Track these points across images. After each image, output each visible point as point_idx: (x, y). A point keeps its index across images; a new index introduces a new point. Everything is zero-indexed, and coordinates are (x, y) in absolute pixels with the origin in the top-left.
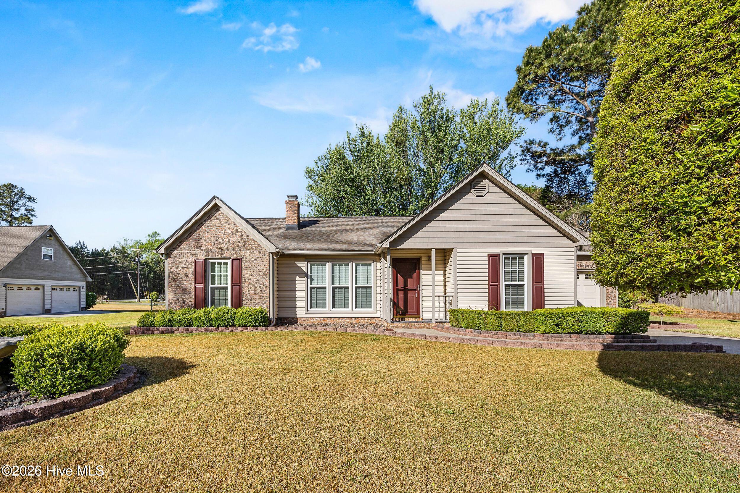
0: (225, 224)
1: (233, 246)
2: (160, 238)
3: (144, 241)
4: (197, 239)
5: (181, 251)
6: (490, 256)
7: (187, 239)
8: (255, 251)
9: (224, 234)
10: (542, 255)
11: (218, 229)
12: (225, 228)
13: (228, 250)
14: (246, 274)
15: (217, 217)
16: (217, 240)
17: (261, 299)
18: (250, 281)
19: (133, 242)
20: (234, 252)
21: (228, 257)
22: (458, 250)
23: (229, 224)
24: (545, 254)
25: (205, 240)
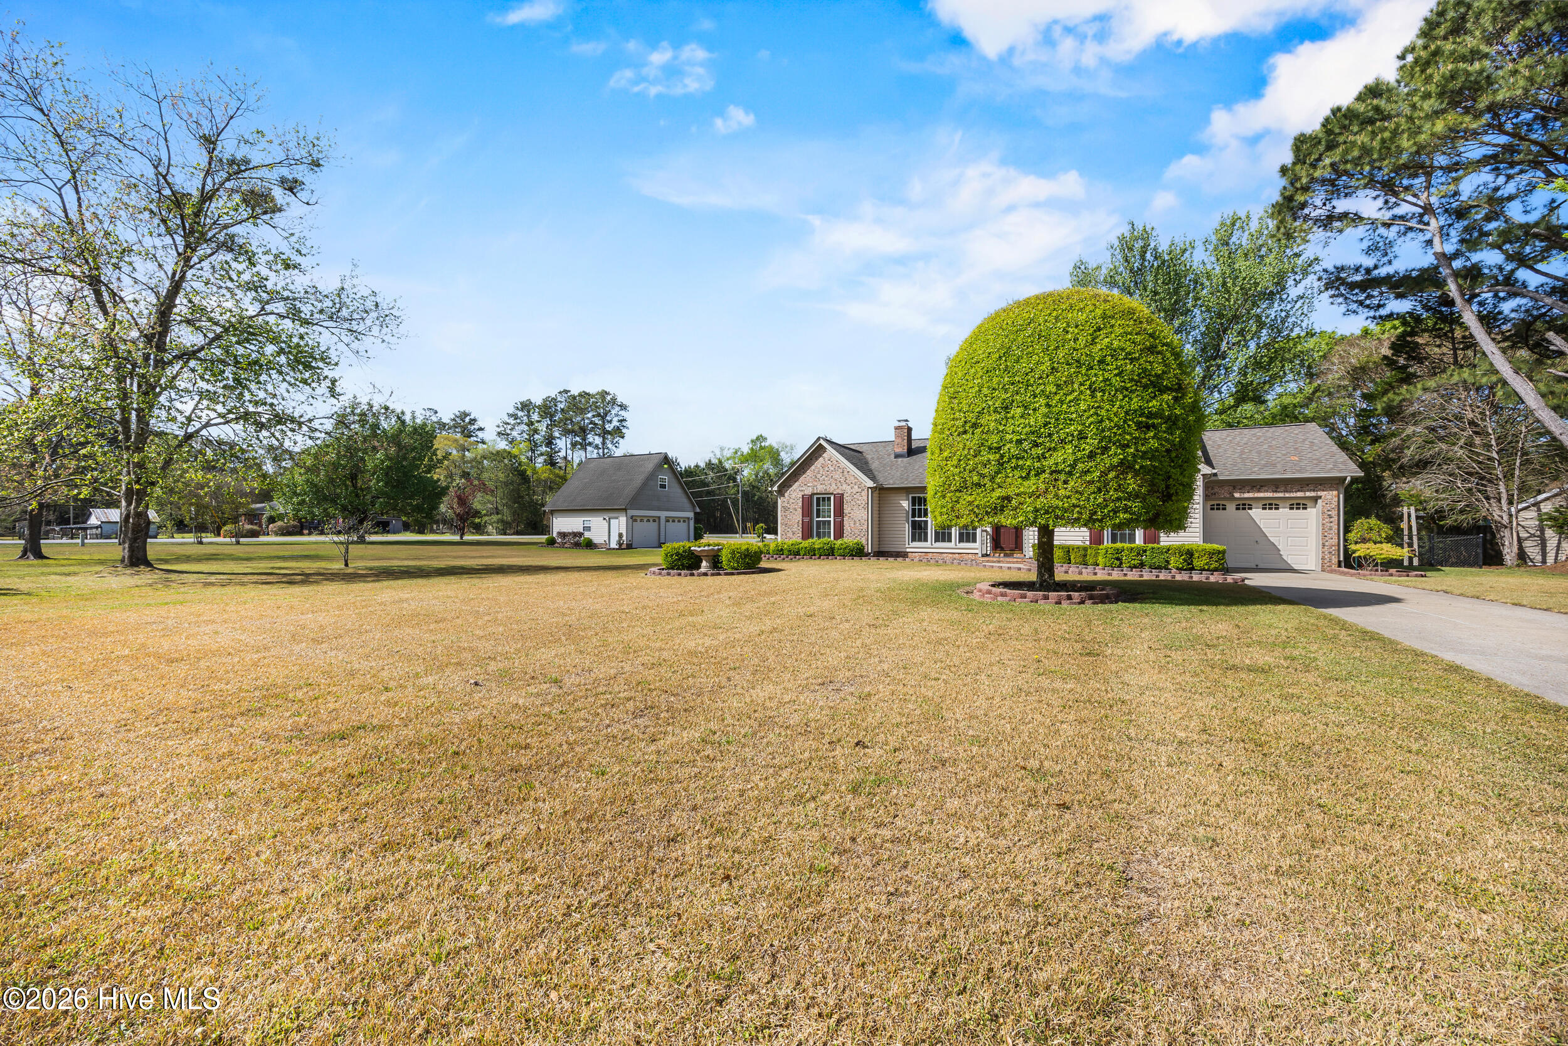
0: (829, 461)
1: (835, 482)
2: (767, 444)
3: (746, 449)
8: (855, 486)
9: (828, 471)
11: (823, 466)
12: (829, 465)
13: (831, 486)
14: (847, 509)
16: (821, 477)
17: (861, 532)
18: (850, 515)
19: (732, 451)
20: (836, 488)
21: (831, 492)
23: (832, 462)
25: (811, 477)
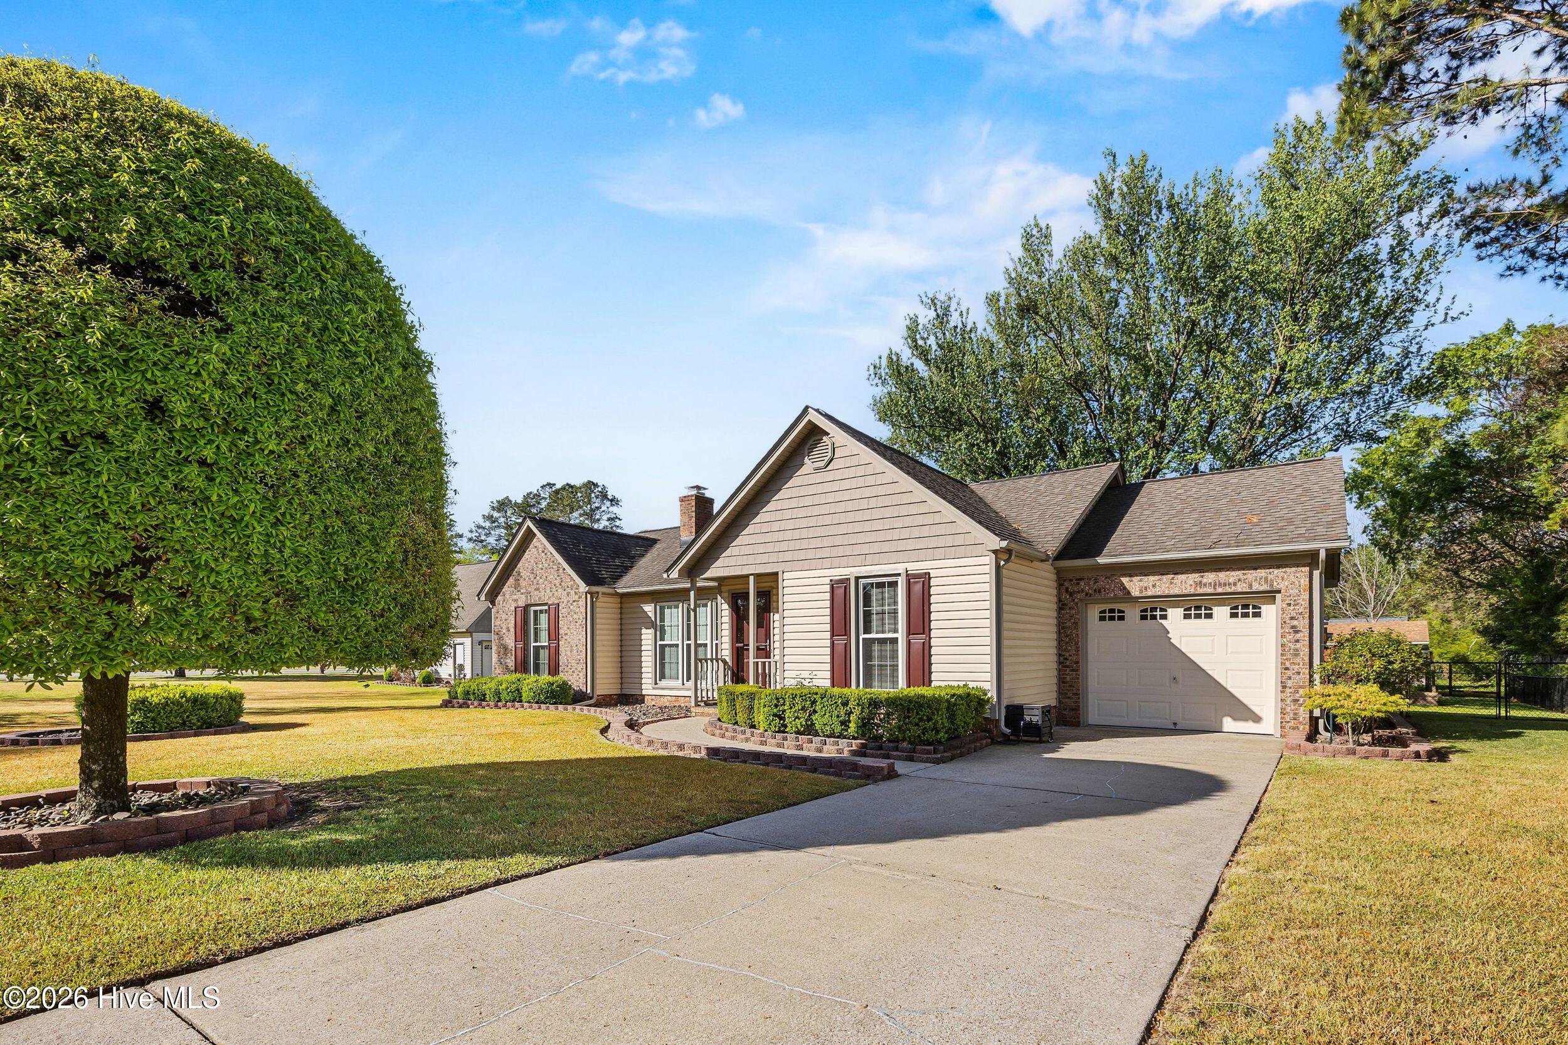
0: (543, 554)
1: (550, 585)
4: (518, 577)
5: (504, 595)
6: (833, 582)
7: (509, 579)
8: (571, 592)
9: (542, 569)
10: (926, 578)
11: (536, 561)
12: (543, 560)
13: (545, 592)
14: (562, 627)
16: (535, 578)
17: (578, 663)
18: (567, 637)
20: (551, 595)
21: (545, 601)
22: (791, 575)
23: (546, 554)
24: (933, 573)
25: (524, 579)
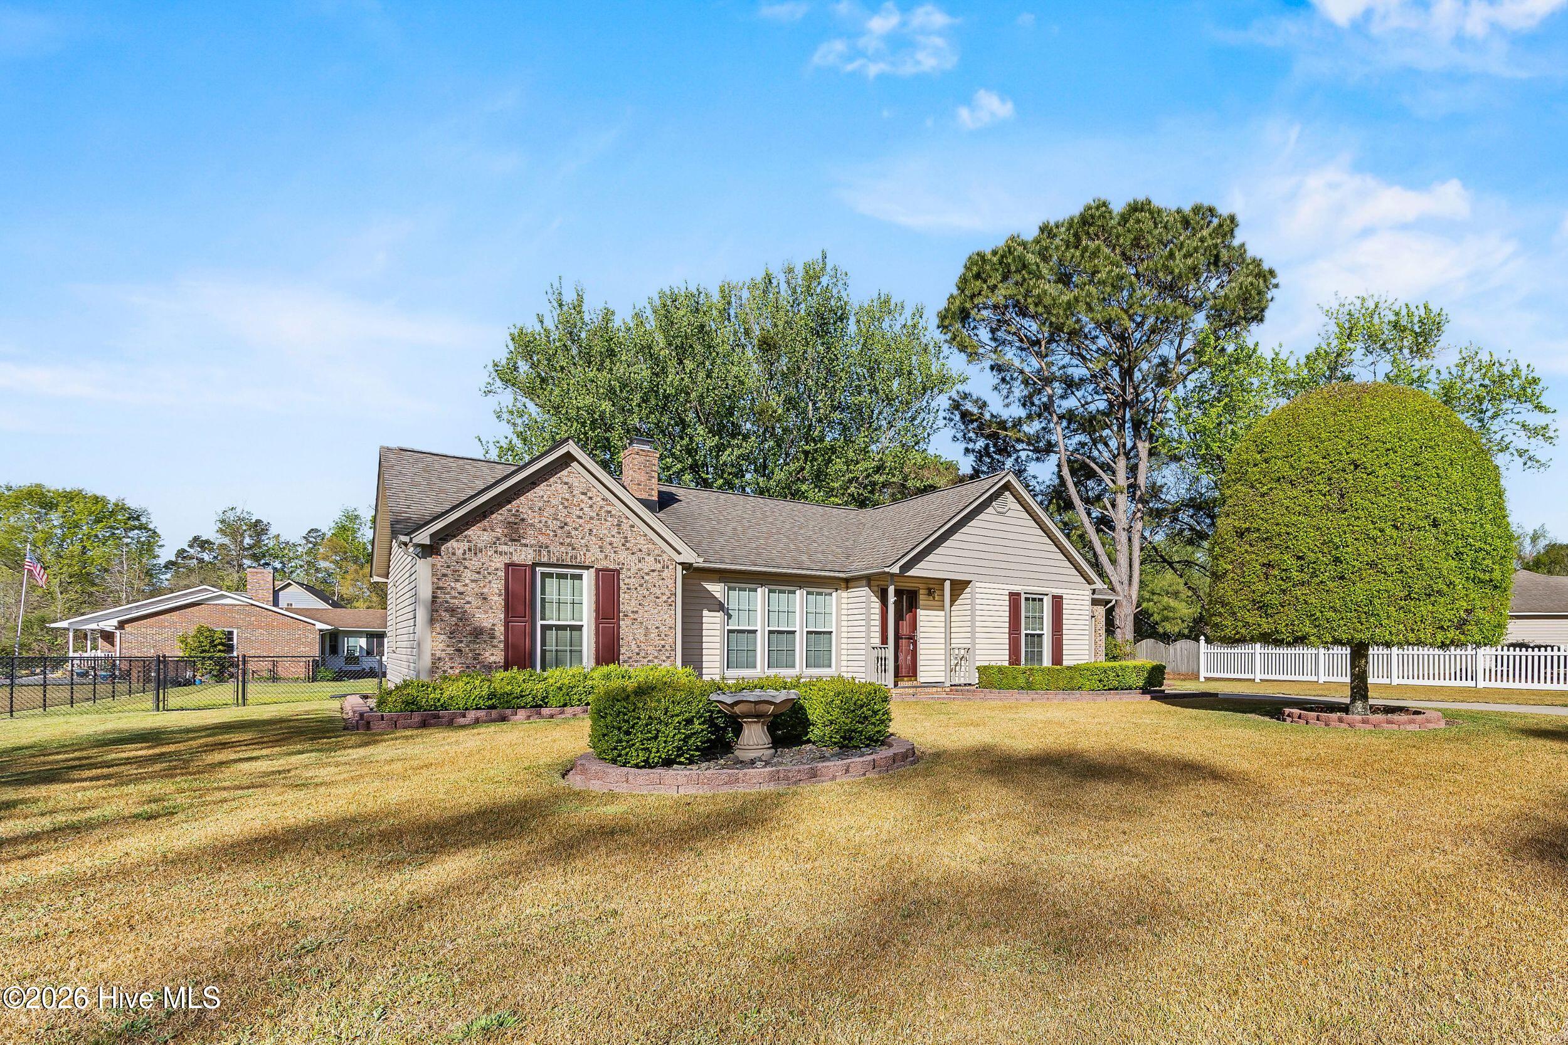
0: (583, 497)
1: (600, 543)
4: (512, 519)
5: (468, 541)
6: (1011, 594)
7: (485, 517)
8: (647, 558)
9: (580, 517)
10: (1061, 597)
11: (566, 504)
12: (583, 505)
13: (588, 550)
14: (627, 602)
15: (565, 480)
16: (562, 528)
17: (660, 650)
18: (636, 616)
20: (602, 556)
21: (587, 564)
22: (978, 584)
23: (590, 498)
24: (1064, 596)
25: (532, 525)
